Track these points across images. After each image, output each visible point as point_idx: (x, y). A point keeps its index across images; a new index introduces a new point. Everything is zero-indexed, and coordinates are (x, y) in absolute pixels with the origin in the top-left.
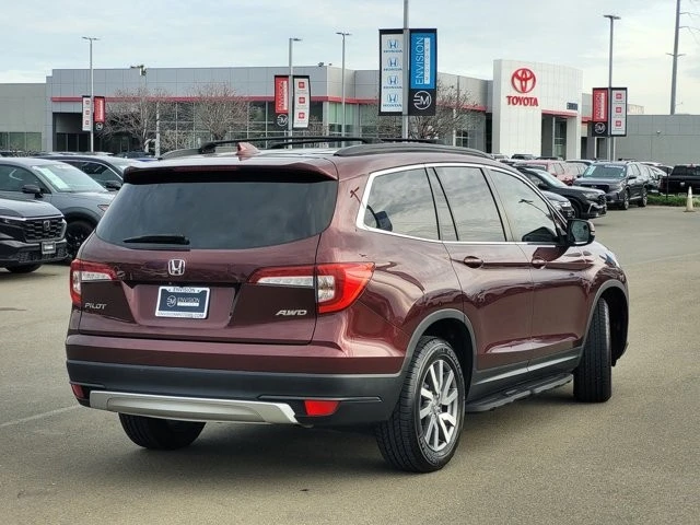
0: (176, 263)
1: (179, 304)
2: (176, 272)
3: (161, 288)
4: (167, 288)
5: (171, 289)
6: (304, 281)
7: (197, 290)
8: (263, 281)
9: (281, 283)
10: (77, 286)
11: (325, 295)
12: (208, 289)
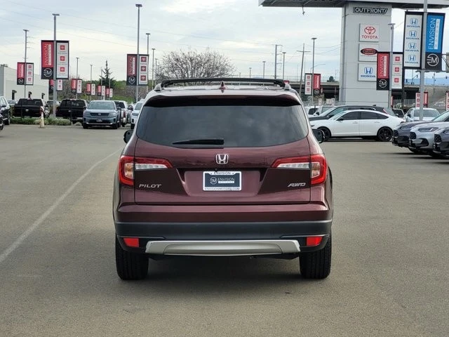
0: (222, 157)
1: (219, 182)
2: (222, 162)
3: (205, 173)
4: (210, 173)
5: (212, 173)
6: (303, 166)
7: (232, 173)
8: (280, 166)
9: (291, 167)
10: (129, 174)
11: (315, 173)
12: (240, 173)
